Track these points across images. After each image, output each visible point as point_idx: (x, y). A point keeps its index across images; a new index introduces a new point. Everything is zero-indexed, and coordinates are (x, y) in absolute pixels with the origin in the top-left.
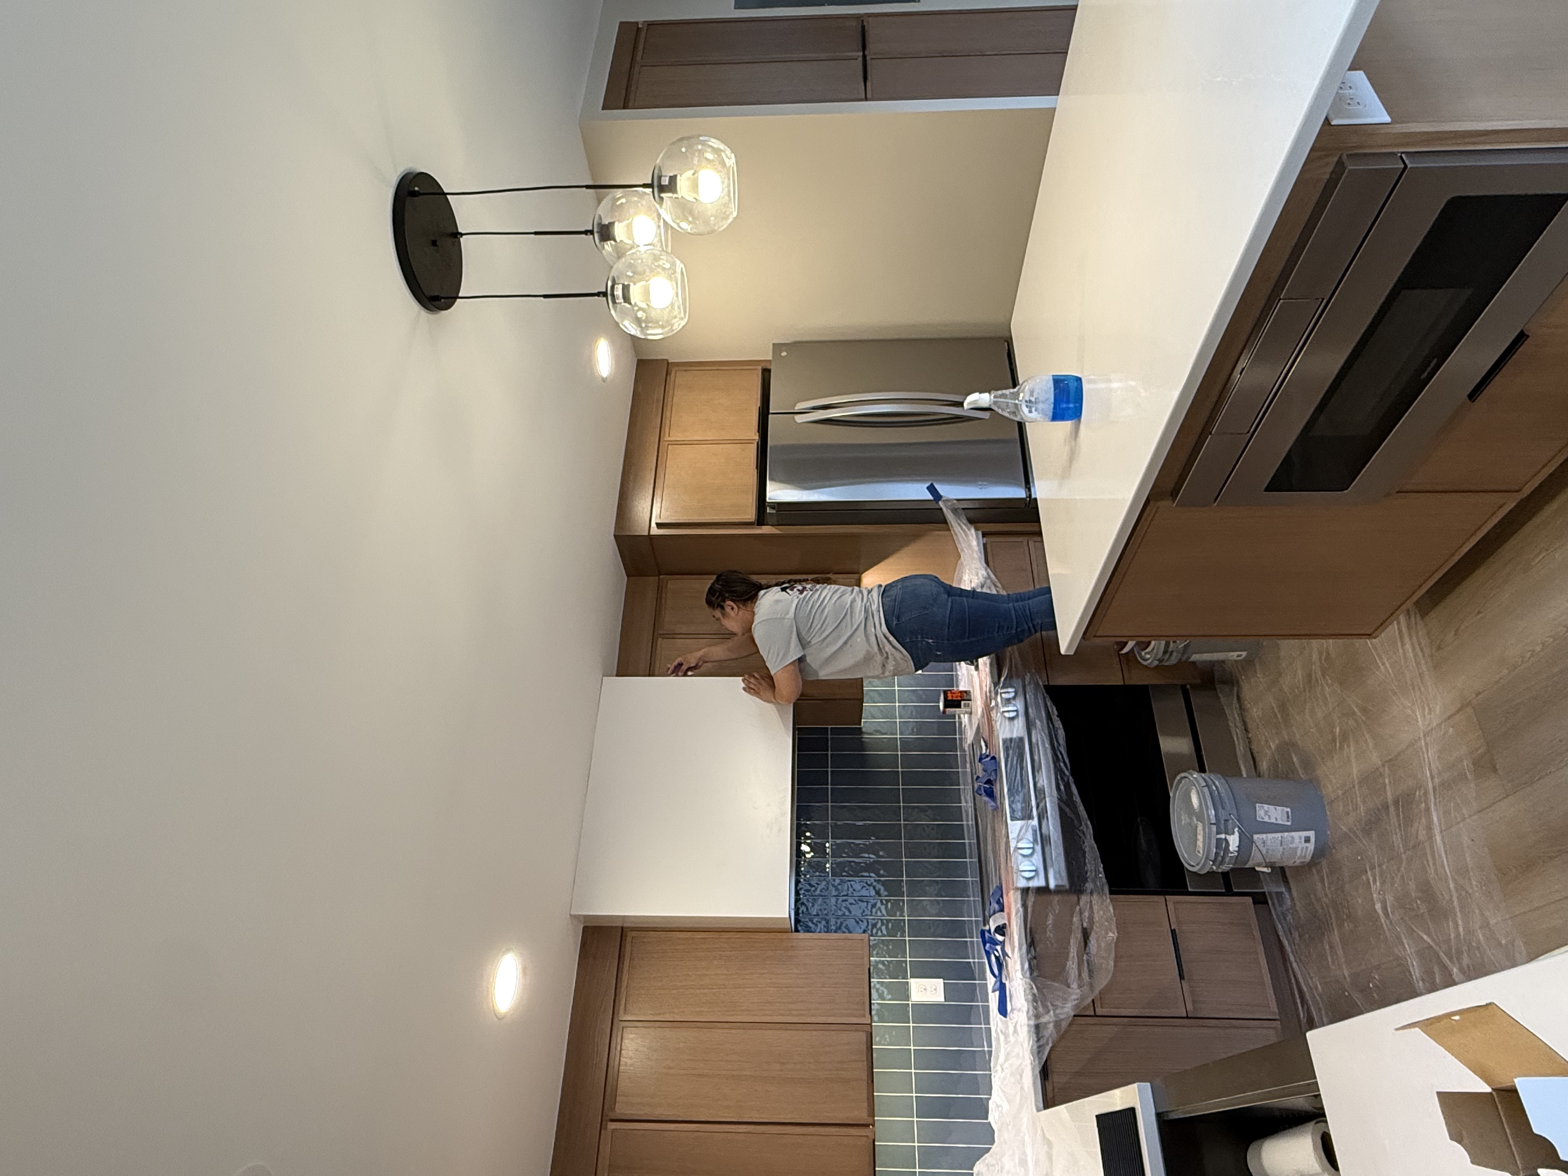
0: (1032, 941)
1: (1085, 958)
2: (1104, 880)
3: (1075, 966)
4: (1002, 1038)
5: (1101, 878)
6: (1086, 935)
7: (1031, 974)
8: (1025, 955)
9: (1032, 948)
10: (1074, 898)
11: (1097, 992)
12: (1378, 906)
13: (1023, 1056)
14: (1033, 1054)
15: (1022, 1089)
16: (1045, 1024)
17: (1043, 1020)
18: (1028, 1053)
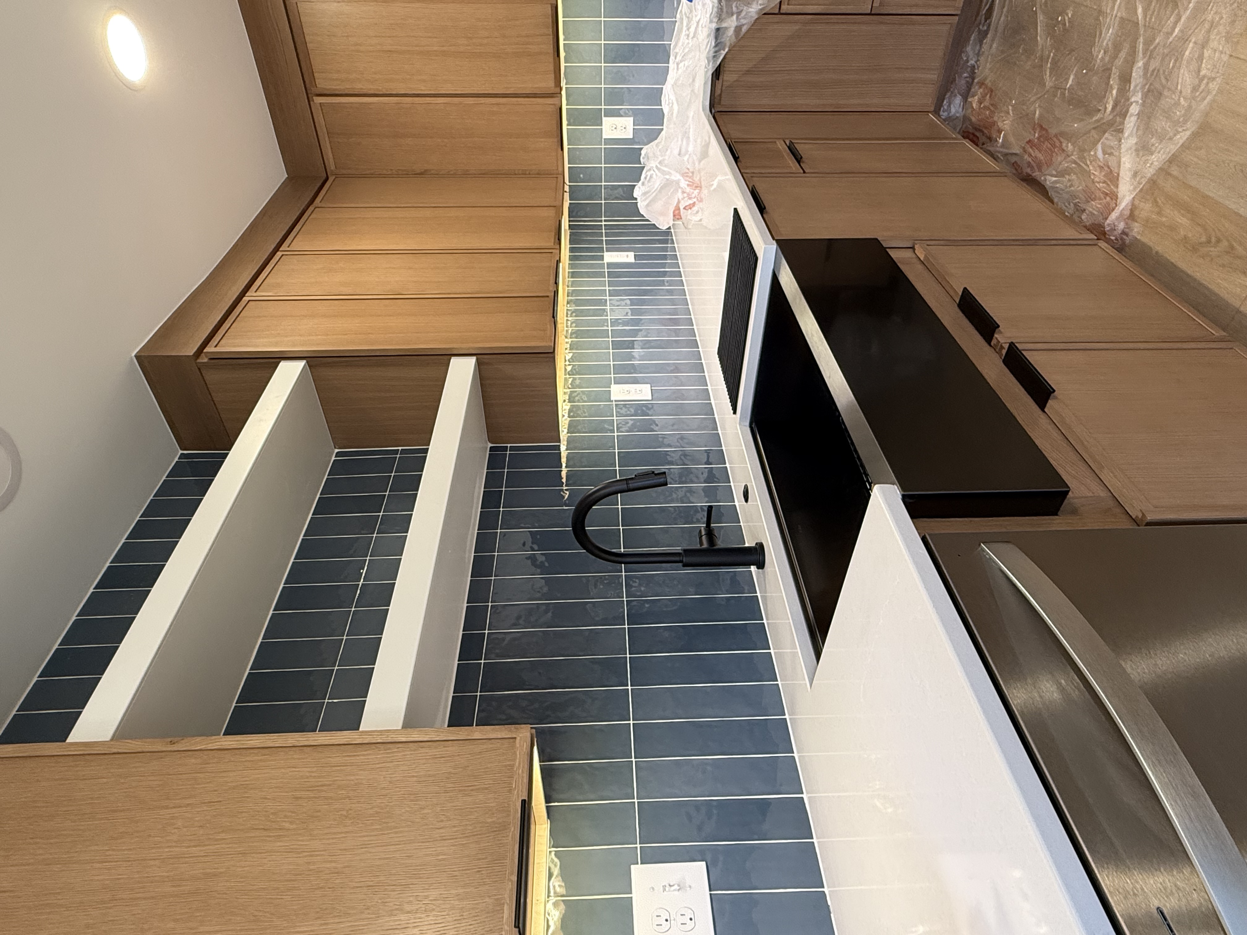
13: (699, 59)
14: (708, 58)
15: (693, 91)
16: (726, 28)
17: (724, 25)
18: (703, 56)
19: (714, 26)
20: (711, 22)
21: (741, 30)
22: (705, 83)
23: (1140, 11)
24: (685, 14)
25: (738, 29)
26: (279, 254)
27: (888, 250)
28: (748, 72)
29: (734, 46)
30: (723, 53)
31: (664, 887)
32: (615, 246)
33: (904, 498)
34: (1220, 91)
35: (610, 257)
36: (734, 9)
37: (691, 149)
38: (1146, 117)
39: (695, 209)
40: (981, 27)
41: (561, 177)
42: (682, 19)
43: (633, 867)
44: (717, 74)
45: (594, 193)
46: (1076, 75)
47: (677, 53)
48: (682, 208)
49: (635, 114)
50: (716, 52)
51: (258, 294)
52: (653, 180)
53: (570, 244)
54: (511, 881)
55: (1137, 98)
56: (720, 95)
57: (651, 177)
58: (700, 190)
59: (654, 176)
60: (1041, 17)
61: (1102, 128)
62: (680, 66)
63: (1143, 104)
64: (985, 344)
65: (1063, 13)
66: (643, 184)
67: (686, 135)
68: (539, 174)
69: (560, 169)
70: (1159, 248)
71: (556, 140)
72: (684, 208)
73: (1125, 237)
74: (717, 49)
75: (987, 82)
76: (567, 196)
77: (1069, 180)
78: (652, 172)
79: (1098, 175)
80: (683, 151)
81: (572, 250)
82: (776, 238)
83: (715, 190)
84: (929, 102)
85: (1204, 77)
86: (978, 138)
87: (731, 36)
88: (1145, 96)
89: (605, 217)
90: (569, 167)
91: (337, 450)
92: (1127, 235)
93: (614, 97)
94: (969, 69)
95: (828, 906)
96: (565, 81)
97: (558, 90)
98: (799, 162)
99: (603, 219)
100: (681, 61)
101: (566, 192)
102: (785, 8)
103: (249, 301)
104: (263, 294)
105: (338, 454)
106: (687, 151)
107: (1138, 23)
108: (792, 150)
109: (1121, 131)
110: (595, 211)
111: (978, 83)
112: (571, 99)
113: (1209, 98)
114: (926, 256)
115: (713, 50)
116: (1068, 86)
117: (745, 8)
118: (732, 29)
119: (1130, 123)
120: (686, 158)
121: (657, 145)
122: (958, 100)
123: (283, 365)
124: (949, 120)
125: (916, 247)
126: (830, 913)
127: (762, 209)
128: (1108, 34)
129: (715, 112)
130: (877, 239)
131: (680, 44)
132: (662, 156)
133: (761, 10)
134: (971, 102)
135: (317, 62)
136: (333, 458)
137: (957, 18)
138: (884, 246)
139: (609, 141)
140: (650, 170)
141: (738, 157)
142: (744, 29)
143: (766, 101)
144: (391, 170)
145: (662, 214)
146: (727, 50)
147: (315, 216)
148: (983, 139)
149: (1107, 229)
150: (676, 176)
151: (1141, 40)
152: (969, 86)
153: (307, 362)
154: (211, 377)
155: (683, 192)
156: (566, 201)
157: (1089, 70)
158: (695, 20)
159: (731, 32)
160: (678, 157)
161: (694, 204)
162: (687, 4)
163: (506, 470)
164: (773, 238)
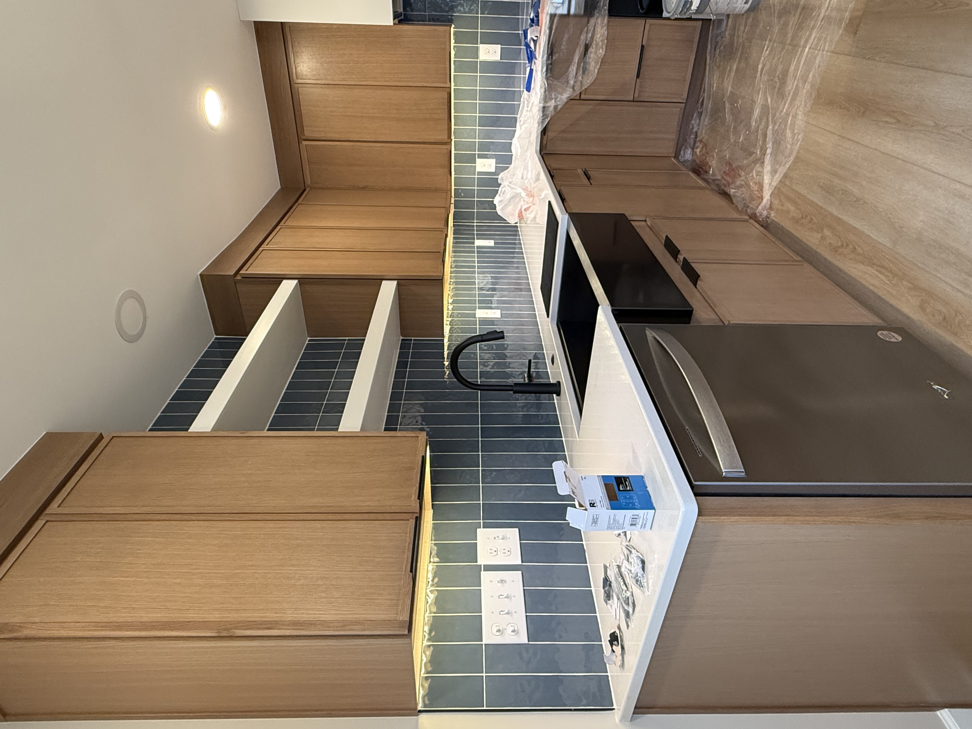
0: (551, 51)
1: (582, 64)
2: (607, 12)
3: (575, 69)
4: (526, 102)
5: (605, 9)
6: (587, 47)
7: (546, 75)
8: (545, 62)
9: (550, 57)
10: (586, 20)
11: (583, 88)
12: (760, 67)
13: (533, 124)
14: (538, 123)
15: (529, 141)
16: (548, 107)
17: (548, 105)
18: (536, 122)
19: (541, 105)
20: (540, 103)
21: (557, 107)
22: (537, 137)
23: (769, 100)
24: (526, 99)
25: (556, 107)
26: (279, 227)
27: (631, 222)
28: (563, 131)
29: (554, 116)
30: (547, 120)
31: (495, 538)
32: (481, 237)
33: (613, 311)
34: (803, 140)
35: (478, 243)
36: (553, 96)
37: (529, 176)
38: (775, 154)
39: (531, 209)
40: (699, 110)
41: (449, 193)
42: (524, 102)
43: (478, 530)
44: (544, 132)
45: (471, 204)
46: (743, 134)
47: (521, 121)
48: (523, 209)
49: (497, 157)
50: (543, 119)
51: (267, 246)
52: (505, 193)
53: (454, 234)
54: (416, 487)
55: (770, 145)
56: (546, 144)
57: (504, 191)
58: (533, 199)
59: (506, 191)
60: (727, 105)
61: (755, 162)
62: (522, 127)
63: (773, 147)
64: (672, 260)
65: (737, 102)
66: (500, 195)
67: (526, 168)
68: (436, 190)
69: (449, 187)
70: (782, 224)
71: (447, 170)
72: (525, 210)
73: (768, 219)
74: (544, 117)
75: (704, 140)
76: (452, 206)
77: (742, 191)
78: (505, 188)
79: (755, 188)
80: (525, 176)
81: (454, 238)
82: (568, 212)
83: (542, 199)
84: (671, 151)
85: (796, 133)
86: (700, 172)
87: (551, 111)
88: (773, 143)
89: (476, 220)
90: (455, 189)
91: (309, 338)
92: (768, 218)
93: (483, 147)
94: (694, 134)
95: (584, 549)
96: (454, 137)
97: (450, 140)
98: (589, 179)
99: (475, 221)
100: (523, 124)
101: (452, 204)
102: (583, 97)
103: (263, 250)
104: (270, 246)
105: (309, 341)
106: (527, 178)
107: (769, 107)
108: (586, 174)
109: (763, 163)
110: (470, 216)
111: (699, 141)
112: (457, 148)
113: (799, 143)
114: (651, 224)
115: (541, 118)
116: (740, 140)
117: (559, 96)
118: (552, 107)
119: (768, 159)
120: (526, 181)
121: (508, 172)
122: (689, 151)
123: (285, 282)
124: (684, 163)
125: (647, 219)
126: (585, 552)
127: (563, 200)
128: (757, 112)
129: (543, 154)
130: (624, 214)
131: (523, 115)
132: (511, 178)
133: (568, 97)
134: (696, 152)
135: (306, 121)
136: (307, 342)
137: (684, 104)
138: (630, 219)
139: (480, 173)
140: (503, 187)
141: (553, 176)
142: (559, 107)
143: (573, 148)
144: (345, 185)
145: (512, 215)
146: (549, 119)
147: (299, 209)
148: (702, 172)
149: (758, 214)
150: (520, 190)
151: (770, 115)
152: (695, 142)
153: (299, 281)
154: (241, 288)
155: (524, 201)
156: (452, 209)
157: (750, 132)
158: (531, 102)
159: (552, 108)
160: (521, 180)
161: (530, 207)
162: (527, 94)
163: (411, 351)
164: (567, 212)
